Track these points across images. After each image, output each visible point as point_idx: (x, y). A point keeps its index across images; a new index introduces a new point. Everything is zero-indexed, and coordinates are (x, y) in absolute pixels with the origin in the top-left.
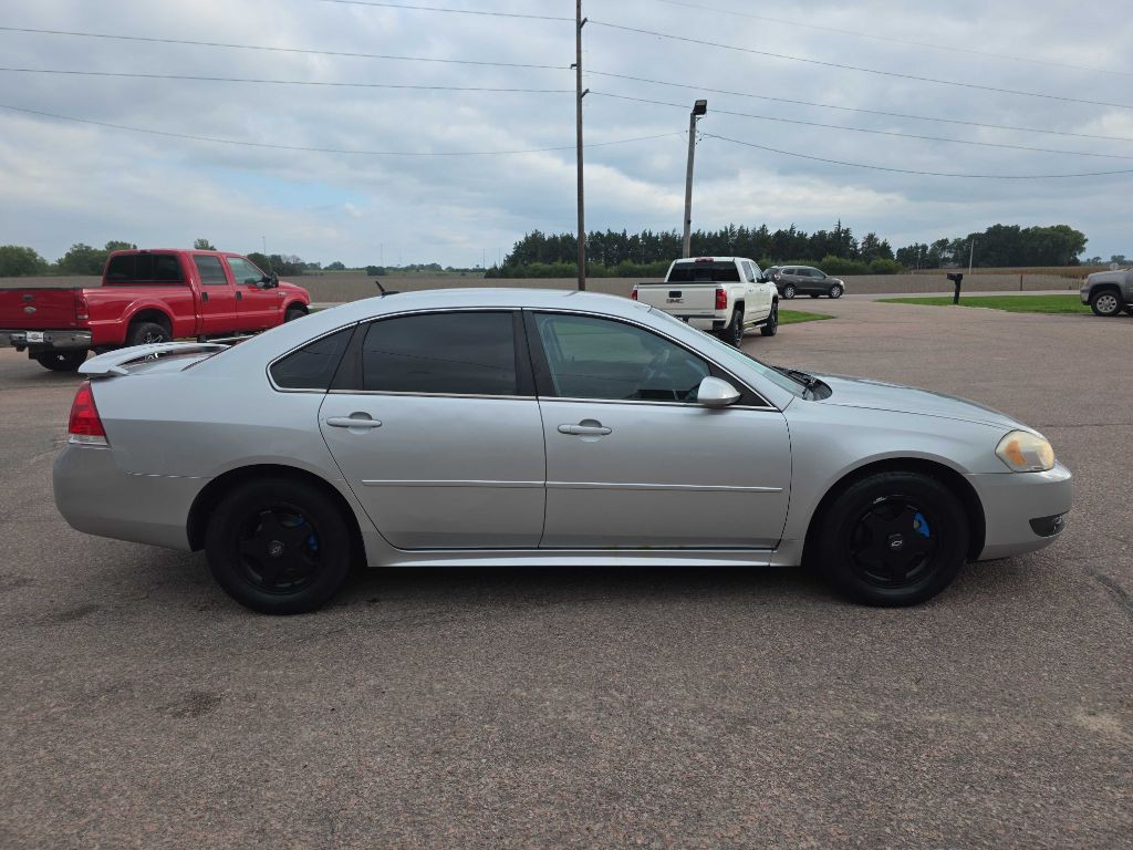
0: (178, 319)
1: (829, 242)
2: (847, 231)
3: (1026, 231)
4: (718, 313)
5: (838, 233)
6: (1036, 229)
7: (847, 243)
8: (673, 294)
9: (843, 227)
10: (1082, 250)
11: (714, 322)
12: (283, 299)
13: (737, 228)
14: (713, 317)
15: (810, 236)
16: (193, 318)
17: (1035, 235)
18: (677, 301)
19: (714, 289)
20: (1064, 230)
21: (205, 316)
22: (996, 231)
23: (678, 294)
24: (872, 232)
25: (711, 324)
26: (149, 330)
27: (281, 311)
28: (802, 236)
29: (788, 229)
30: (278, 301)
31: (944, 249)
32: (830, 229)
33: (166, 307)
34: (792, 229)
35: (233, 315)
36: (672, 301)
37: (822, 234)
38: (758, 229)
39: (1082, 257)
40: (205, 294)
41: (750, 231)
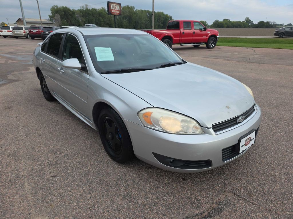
0: (175, 39)
12: (209, 34)
16: (179, 38)
21: (183, 38)
26: (167, 41)
27: (207, 37)
30: (207, 35)
33: (172, 36)
35: (191, 38)
40: (184, 32)
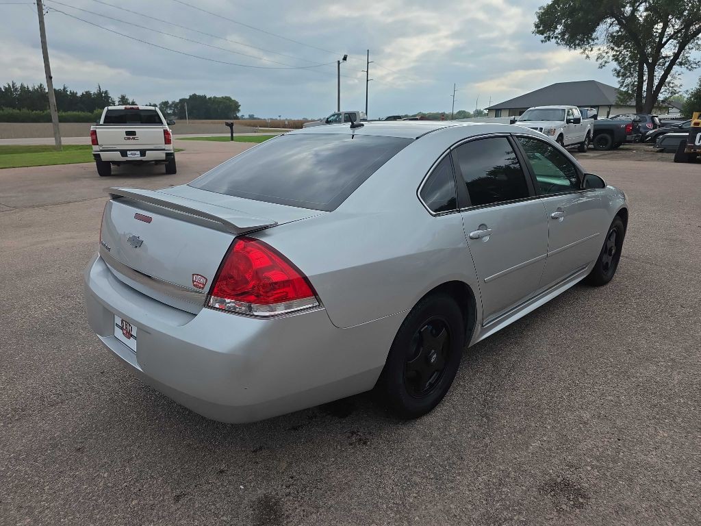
1: (94, 99)
2: (106, 92)
3: (210, 98)
4: (167, 147)
5: (100, 94)
6: (215, 98)
7: (108, 100)
8: (128, 133)
9: (103, 89)
10: (239, 111)
11: (166, 153)
13: (18, 85)
14: (164, 150)
15: (79, 94)
17: (214, 101)
18: (134, 139)
19: (162, 130)
20: (228, 99)
22: (194, 98)
23: (133, 133)
24: (123, 94)
25: (164, 155)
28: (73, 94)
29: (62, 88)
31: (167, 107)
32: (94, 91)
34: (65, 88)
36: (129, 139)
37: (88, 93)
38: (36, 87)
39: (239, 115)
41: (31, 89)
